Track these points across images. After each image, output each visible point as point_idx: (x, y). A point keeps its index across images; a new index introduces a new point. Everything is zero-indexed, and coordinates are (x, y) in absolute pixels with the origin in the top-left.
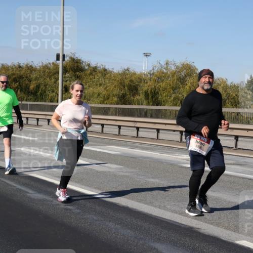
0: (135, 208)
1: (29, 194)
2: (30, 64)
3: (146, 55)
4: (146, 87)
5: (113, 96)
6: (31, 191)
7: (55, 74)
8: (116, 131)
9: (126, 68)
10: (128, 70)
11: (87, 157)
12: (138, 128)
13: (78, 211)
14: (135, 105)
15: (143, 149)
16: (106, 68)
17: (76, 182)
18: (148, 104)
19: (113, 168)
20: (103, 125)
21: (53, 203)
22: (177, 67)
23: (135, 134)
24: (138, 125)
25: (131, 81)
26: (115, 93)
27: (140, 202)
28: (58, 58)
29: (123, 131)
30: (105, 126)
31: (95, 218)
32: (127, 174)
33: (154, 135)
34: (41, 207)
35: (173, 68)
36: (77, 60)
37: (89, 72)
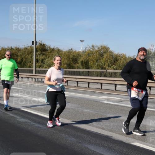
3: (82, 41)
4: (81, 59)
5: (64, 64)
6: (18, 118)
7: (31, 52)
9: (70, 49)
10: (72, 50)
12: (78, 82)
13: (45, 128)
14: (76, 69)
15: (81, 93)
16: (60, 49)
17: (43, 112)
18: (83, 68)
21: (31, 124)
22: (99, 48)
23: (76, 85)
24: (78, 80)
25: (74, 56)
26: (65, 62)
28: (33, 44)
29: (69, 84)
31: (54, 132)
32: (72, 107)
33: (87, 85)
34: (24, 126)
35: (96, 49)
36: (43, 44)
37: (50, 51)
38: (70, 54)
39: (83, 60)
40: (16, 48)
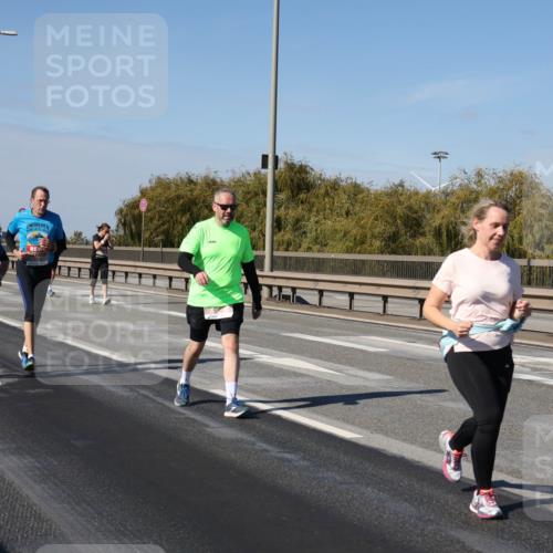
0: (417, 459)
1: (209, 430)
2: (212, 176)
3: (439, 156)
4: (437, 221)
5: (373, 236)
7: (256, 194)
8: (378, 305)
9: (397, 182)
10: (401, 185)
11: (321, 358)
12: (421, 301)
13: (306, 463)
14: (416, 254)
15: (432, 342)
16: (359, 182)
18: (442, 254)
19: (373, 380)
20: (351, 295)
22: (501, 180)
23: (415, 312)
24: (423, 294)
25: (410, 208)
26: (377, 231)
27: (426, 448)
28: (265, 165)
29: (392, 307)
30: (356, 297)
31: (338, 478)
34: (233, 455)
35: (492, 183)
36: (301, 166)
37: (322, 191)
38: (395, 199)
39: (440, 225)
40: (206, 178)
